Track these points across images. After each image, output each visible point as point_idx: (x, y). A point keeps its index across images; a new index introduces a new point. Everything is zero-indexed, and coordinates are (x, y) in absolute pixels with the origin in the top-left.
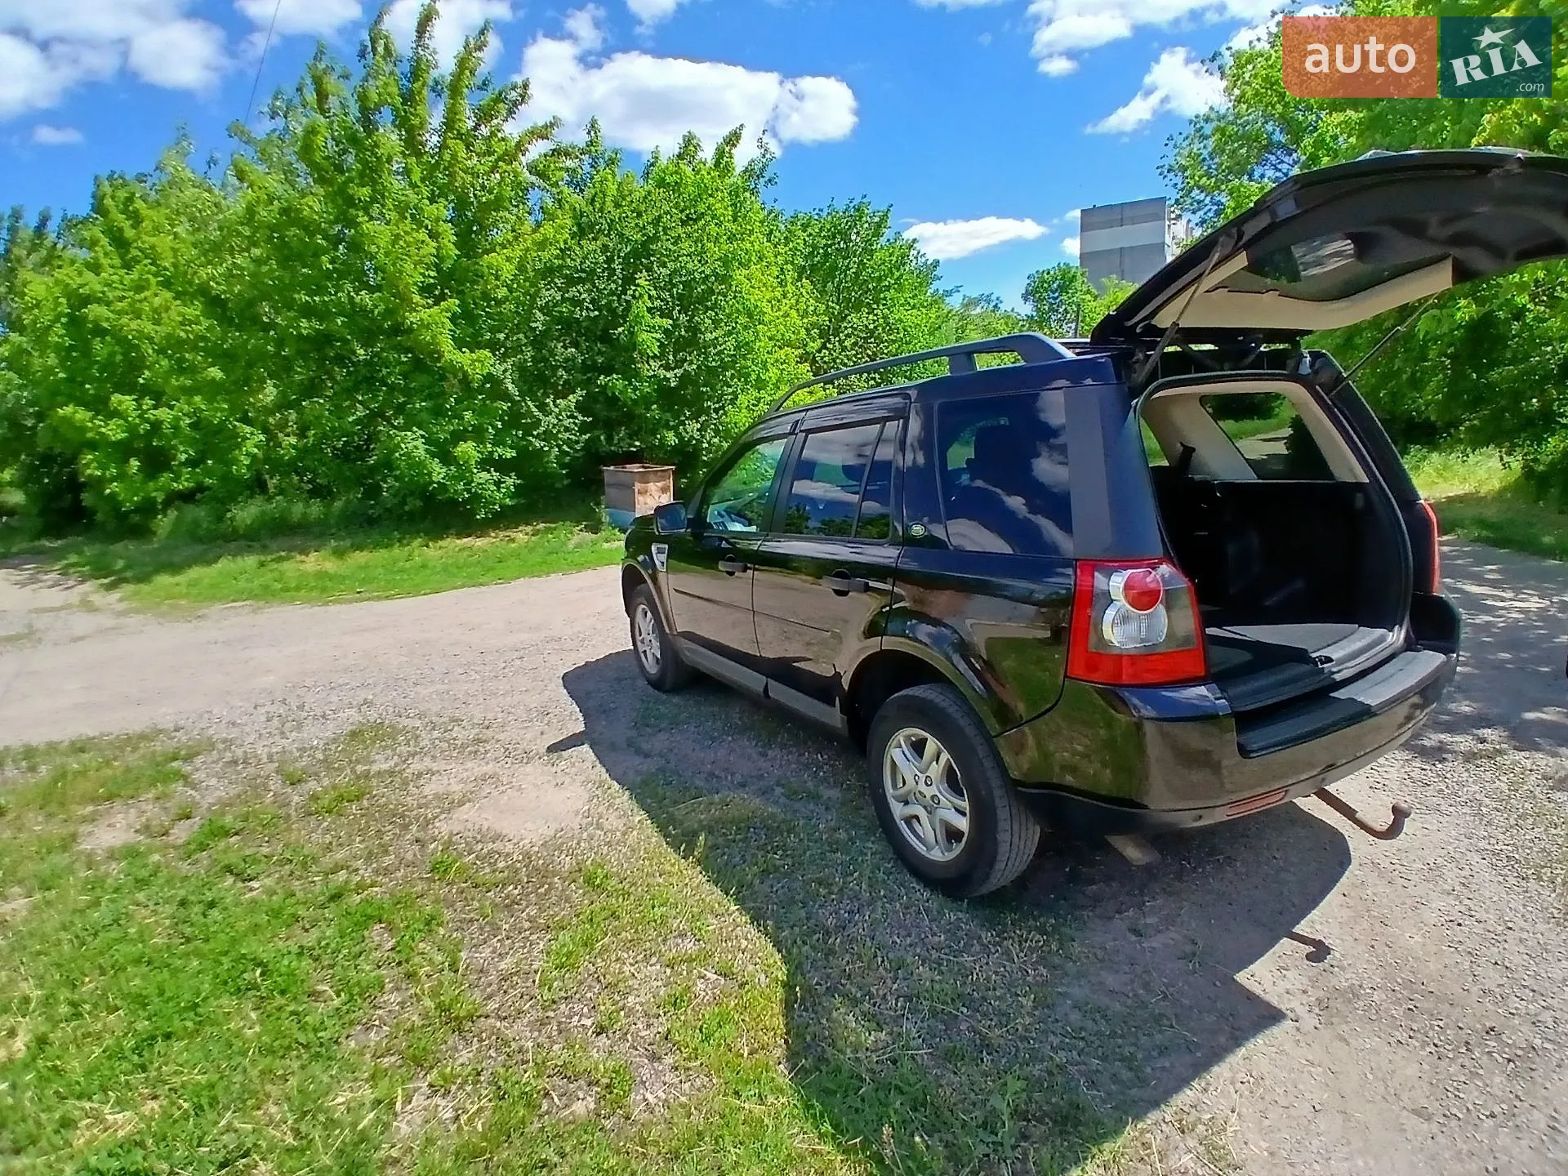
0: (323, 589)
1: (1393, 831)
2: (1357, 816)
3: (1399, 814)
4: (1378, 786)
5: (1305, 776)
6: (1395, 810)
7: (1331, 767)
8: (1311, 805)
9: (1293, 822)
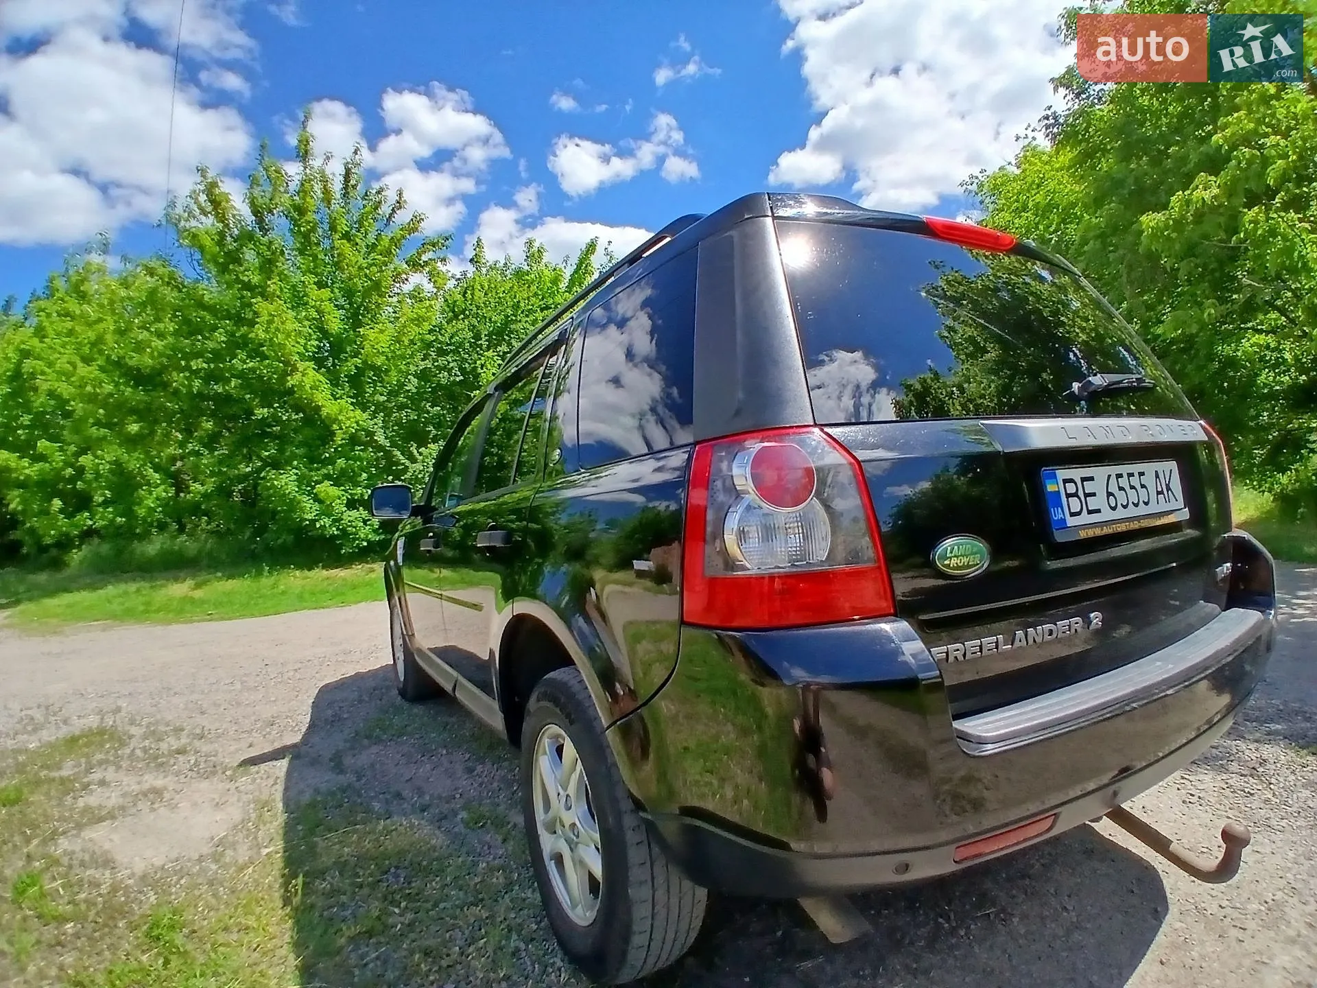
0: (181, 612)
1: (1226, 869)
2: (1173, 847)
3: (1234, 842)
4: (1193, 799)
5: (1091, 786)
6: (1226, 835)
7: (1126, 772)
8: (1107, 828)
9: (1089, 853)
